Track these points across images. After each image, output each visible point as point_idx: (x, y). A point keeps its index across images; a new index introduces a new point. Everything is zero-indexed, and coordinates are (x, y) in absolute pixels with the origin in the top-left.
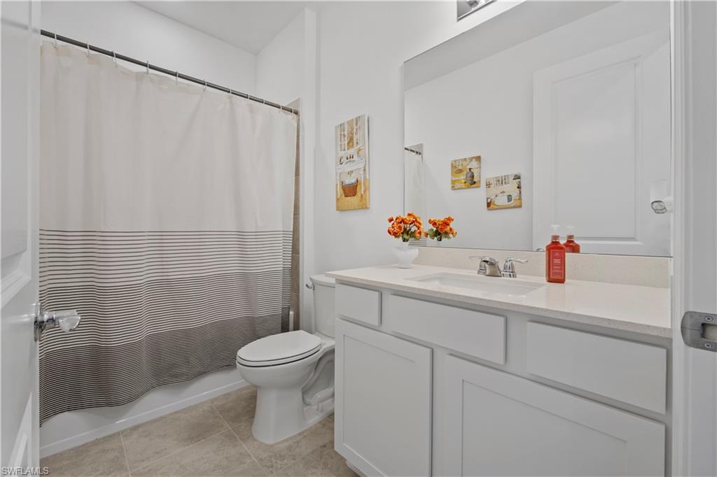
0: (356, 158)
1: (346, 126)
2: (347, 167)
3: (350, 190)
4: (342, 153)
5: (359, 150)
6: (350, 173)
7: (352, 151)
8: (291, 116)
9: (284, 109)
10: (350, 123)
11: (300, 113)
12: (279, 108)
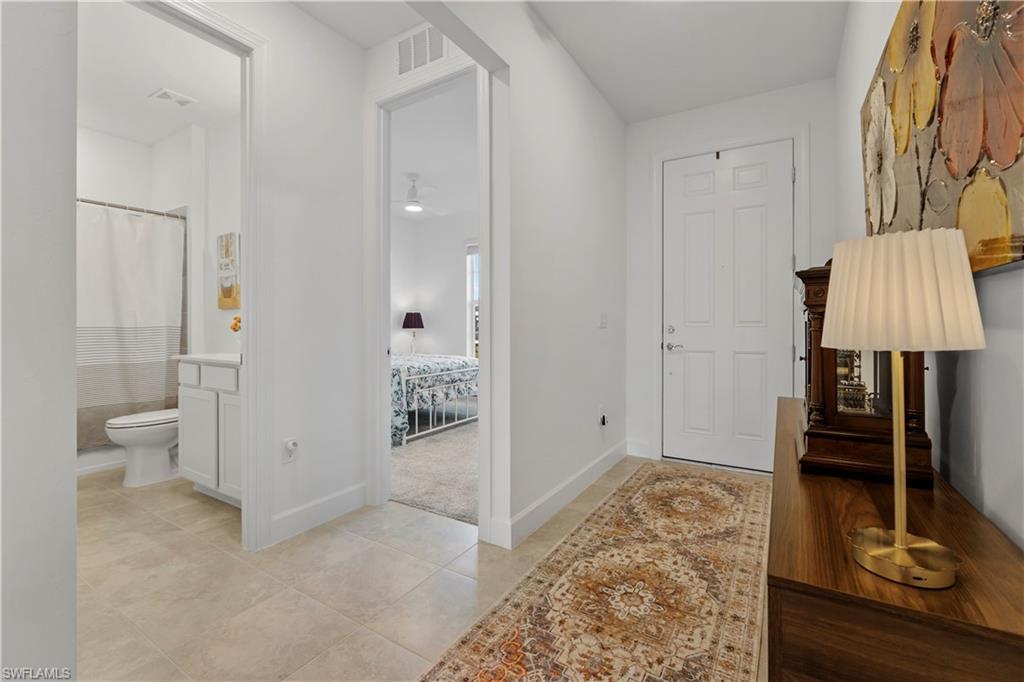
0: (230, 266)
1: (224, 239)
2: (225, 274)
3: (227, 292)
4: (222, 261)
5: (232, 260)
6: (227, 278)
7: (228, 261)
8: (178, 222)
9: (168, 215)
10: (227, 236)
11: (188, 219)
12: (163, 215)
